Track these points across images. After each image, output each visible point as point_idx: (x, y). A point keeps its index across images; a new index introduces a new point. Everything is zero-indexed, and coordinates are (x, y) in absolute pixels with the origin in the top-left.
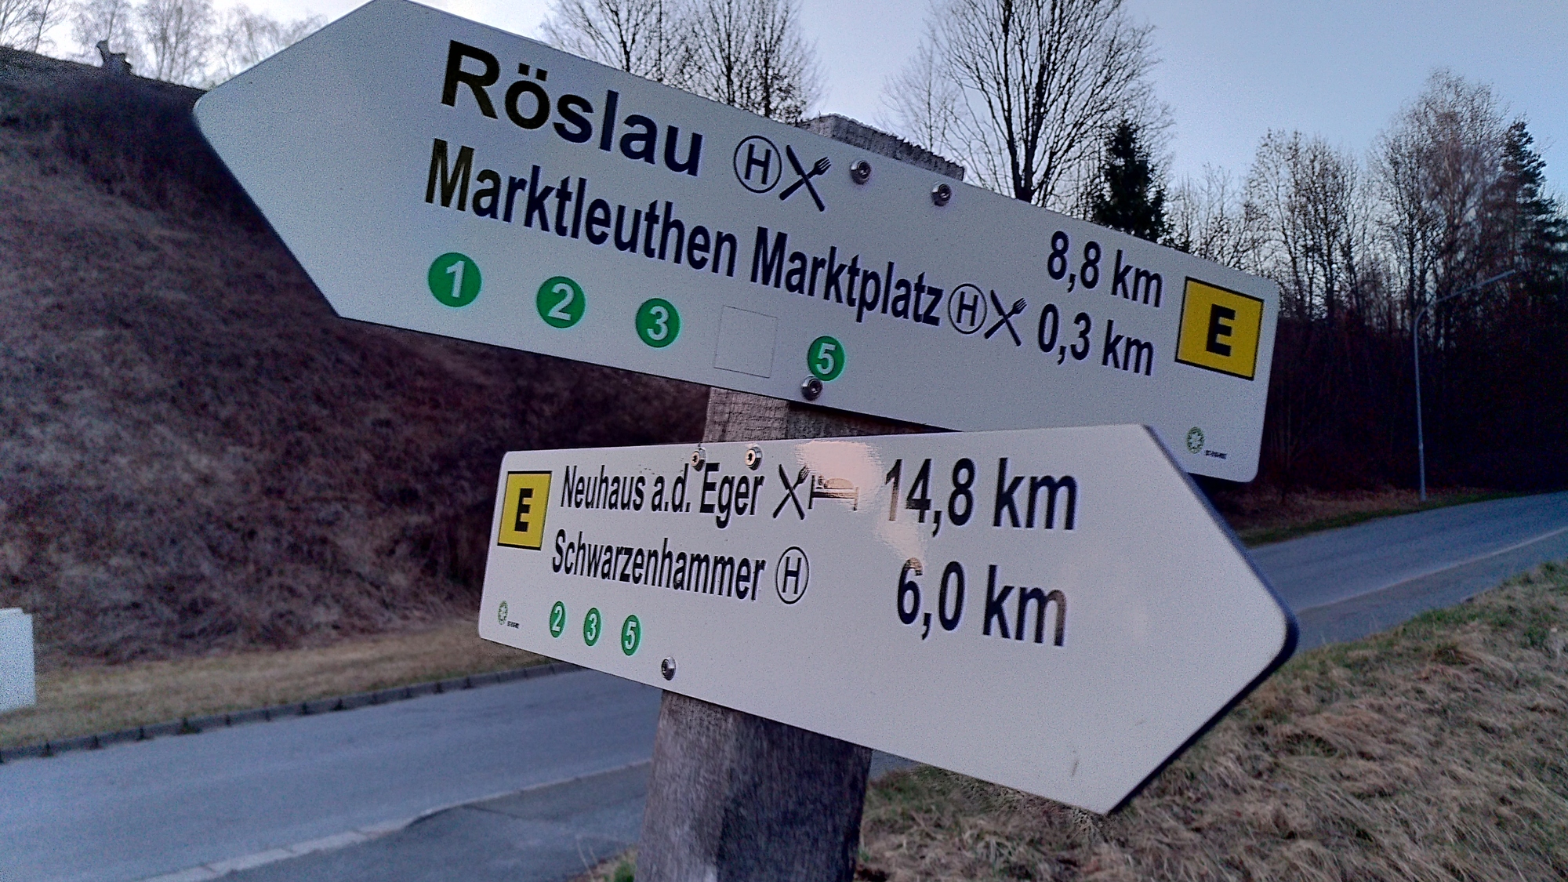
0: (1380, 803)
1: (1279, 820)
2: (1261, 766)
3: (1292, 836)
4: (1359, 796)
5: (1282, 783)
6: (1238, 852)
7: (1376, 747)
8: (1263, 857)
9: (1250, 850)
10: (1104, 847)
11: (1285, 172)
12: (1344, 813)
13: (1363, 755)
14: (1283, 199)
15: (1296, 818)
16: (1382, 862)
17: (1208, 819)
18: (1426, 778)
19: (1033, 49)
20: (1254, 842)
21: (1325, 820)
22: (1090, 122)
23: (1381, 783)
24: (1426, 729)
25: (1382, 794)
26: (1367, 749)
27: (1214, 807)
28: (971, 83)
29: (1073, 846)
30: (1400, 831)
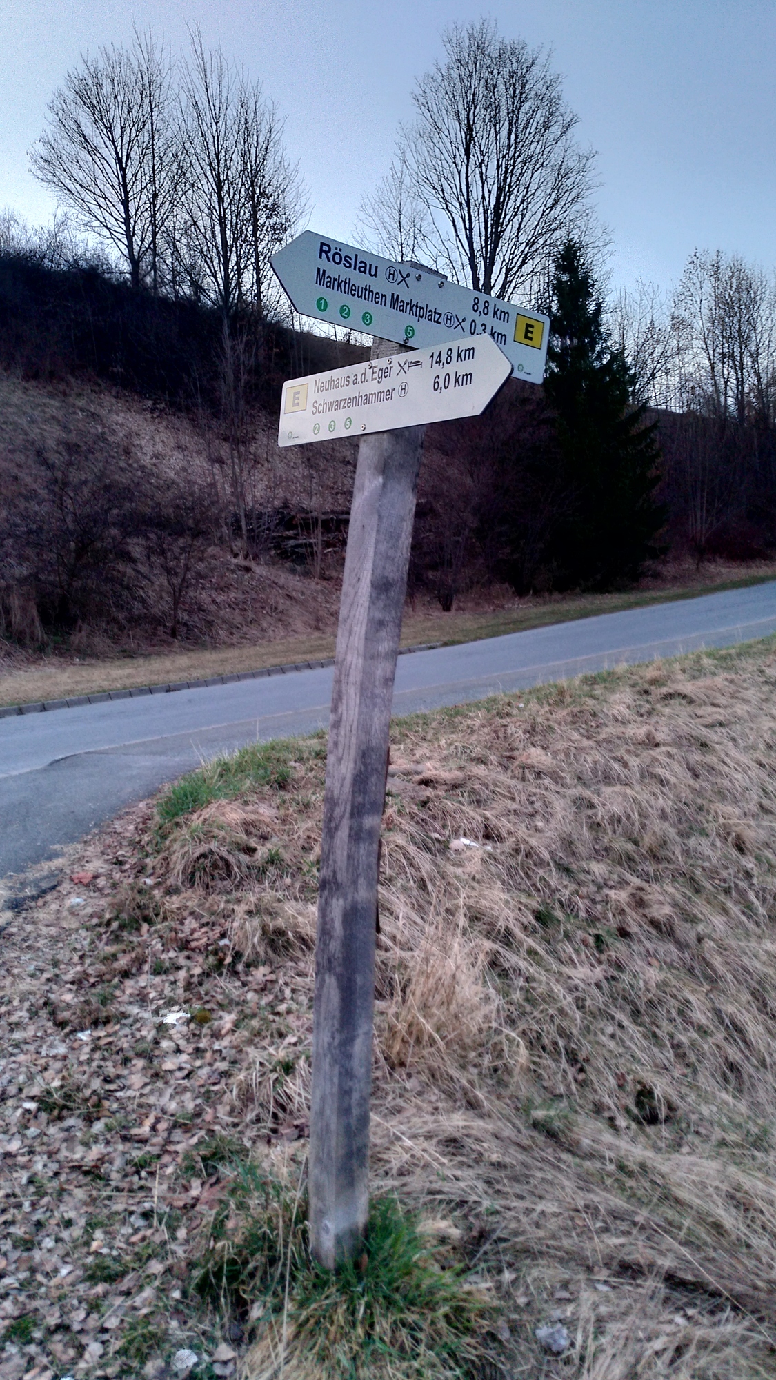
0: (719, 729)
1: (649, 736)
2: (643, 711)
3: (657, 745)
4: (706, 726)
5: (654, 719)
6: (621, 752)
7: (722, 701)
8: (637, 756)
9: (628, 752)
10: (533, 750)
11: (708, 287)
12: (694, 733)
13: (714, 705)
14: (706, 311)
15: (660, 737)
16: (715, 760)
17: (603, 736)
18: (753, 718)
19: (492, 171)
20: (632, 748)
21: (680, 737)
22: (541, 241)
23: (721, 718)
24: (761, 692)
25: (721, 725)
26: (716, 701)
27: (608, 730)
28: (437, 203)
29: (512, 750)
30: (730, 744)
